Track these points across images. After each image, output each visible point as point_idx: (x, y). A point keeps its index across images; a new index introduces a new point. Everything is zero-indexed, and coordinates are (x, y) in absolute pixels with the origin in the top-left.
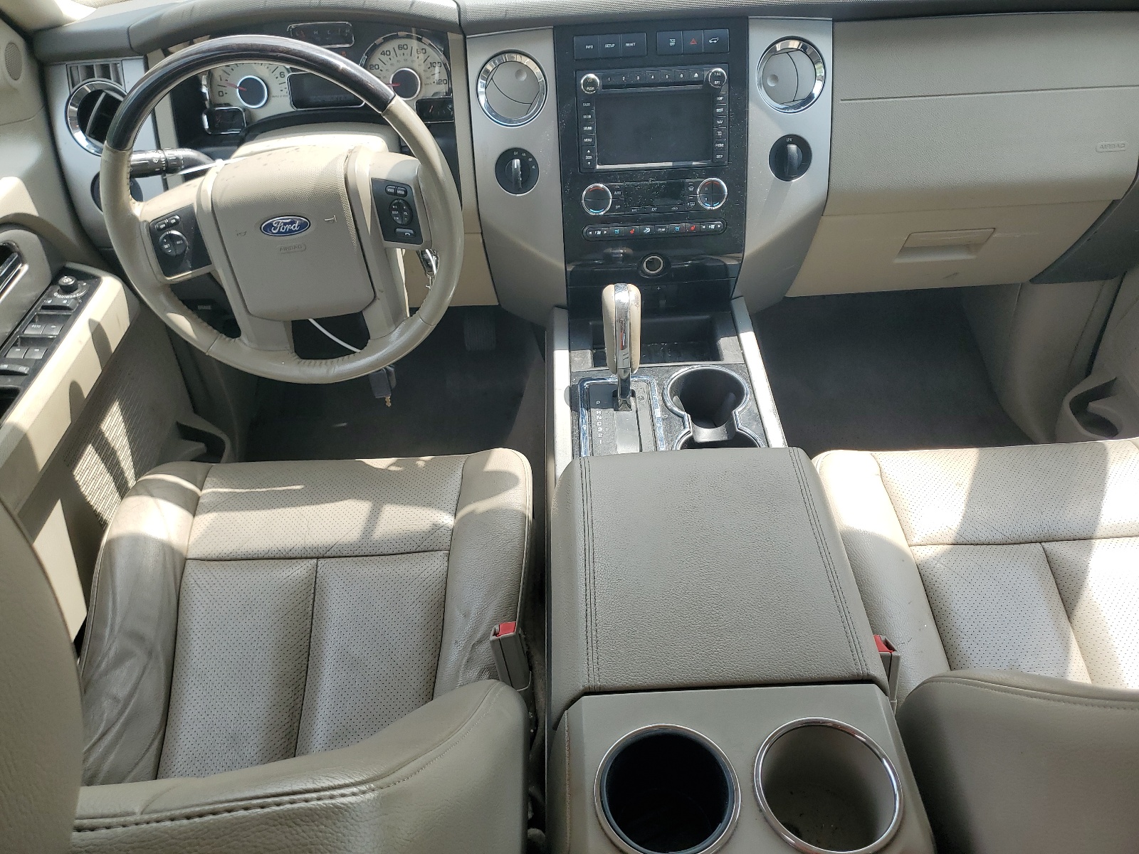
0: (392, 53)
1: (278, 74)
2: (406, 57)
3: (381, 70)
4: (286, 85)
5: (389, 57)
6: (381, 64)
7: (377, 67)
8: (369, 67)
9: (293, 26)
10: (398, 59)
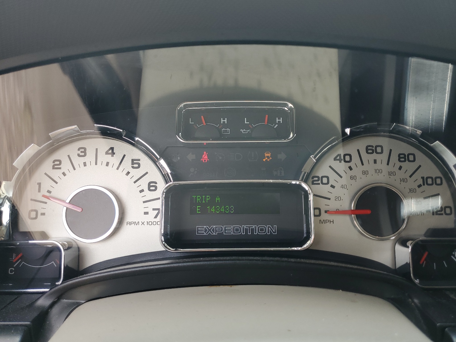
0: (356, 158)
1: (144, 183)
2: (378, 166)
3: (333, 187)
4: (159, 204)
5: (349, 164)
6: (333, 176)
7: (325, 180)
8: (310, 180)
9: (182, 105)
10: (365, 168)
